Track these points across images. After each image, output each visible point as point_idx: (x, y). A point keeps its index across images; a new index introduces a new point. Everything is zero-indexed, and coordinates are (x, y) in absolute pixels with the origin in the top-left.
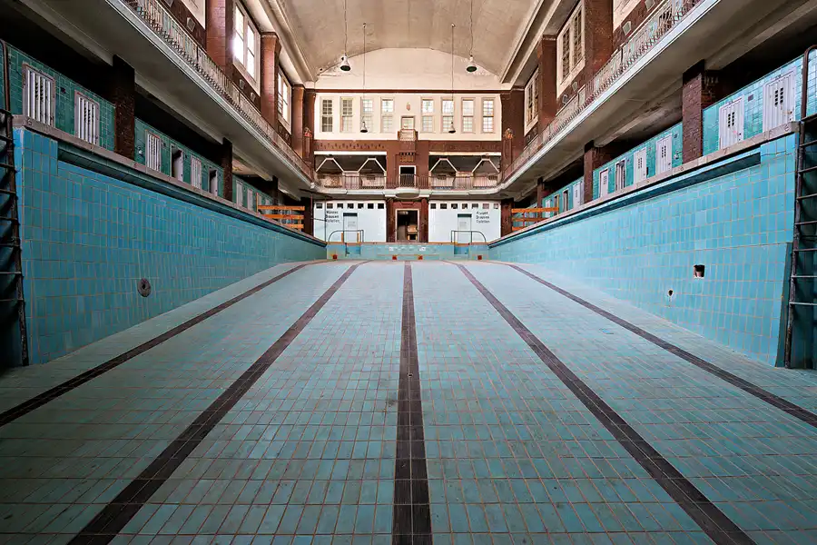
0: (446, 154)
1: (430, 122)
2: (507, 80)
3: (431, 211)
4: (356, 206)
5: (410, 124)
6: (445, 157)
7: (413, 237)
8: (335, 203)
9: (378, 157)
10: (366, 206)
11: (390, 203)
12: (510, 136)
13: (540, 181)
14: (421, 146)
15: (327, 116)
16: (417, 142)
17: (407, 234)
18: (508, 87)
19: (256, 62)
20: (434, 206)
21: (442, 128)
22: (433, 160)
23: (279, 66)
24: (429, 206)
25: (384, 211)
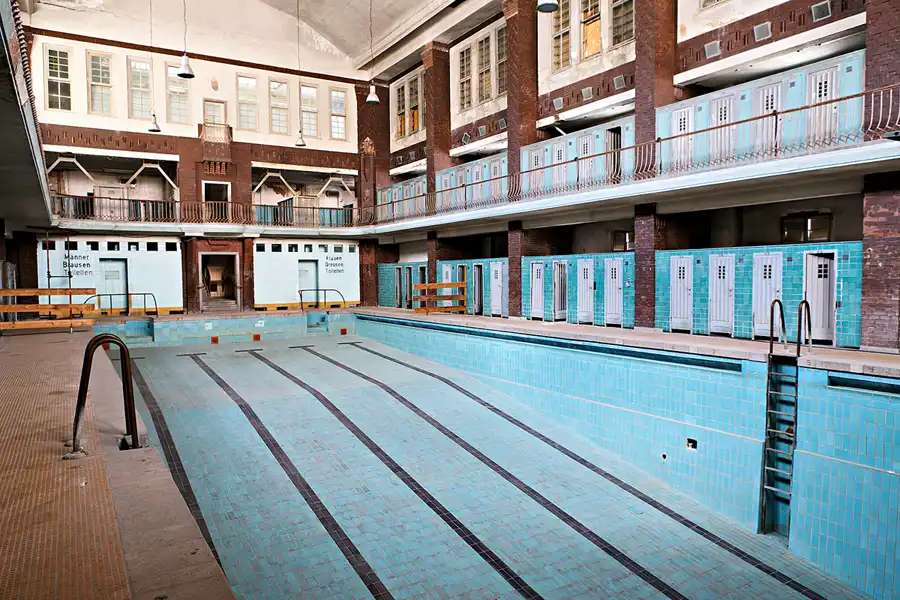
0: (278, 166)
1: (251, 114)
2: (366, 68)
3: (256, 254)
5: (218, 113)
6: (277, 171)
8: (82, 242)
9: (163, 164)
10: (143, 246)
11: (188, 244)
12: (370, 150)
13: (432, 235)
14: (240, 153)
15: (59, 80)
16: (235, 147)
18: (367, 77)
20: (261, 248)
21: (271, 125)
22: (258, 173)
24: (255, 247)
25: (178, 254)
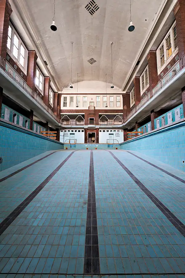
0: (105, 114)
1: (99, 104)
2: (124, 90)
3: (100, 133)
4: (74, 131)
5: (92, 104)
7: (94, 141)
8: (67, 130)
9: (82, 115)
10: (77, 131)
11: (86, 130)
12: (126, 108)
13: (136, 123)
14: (96, 111)
15: (65, 102)
16: (95, 111)
17: (91, 141)
18: (125, 92)
19: (42, 85)
20: (101, 131)
21: (103, 106)
22: (100, 116)
23: (50, 86)
24: (99, 131)
25: (84, 133)
